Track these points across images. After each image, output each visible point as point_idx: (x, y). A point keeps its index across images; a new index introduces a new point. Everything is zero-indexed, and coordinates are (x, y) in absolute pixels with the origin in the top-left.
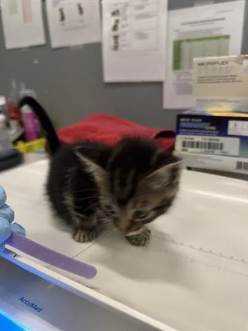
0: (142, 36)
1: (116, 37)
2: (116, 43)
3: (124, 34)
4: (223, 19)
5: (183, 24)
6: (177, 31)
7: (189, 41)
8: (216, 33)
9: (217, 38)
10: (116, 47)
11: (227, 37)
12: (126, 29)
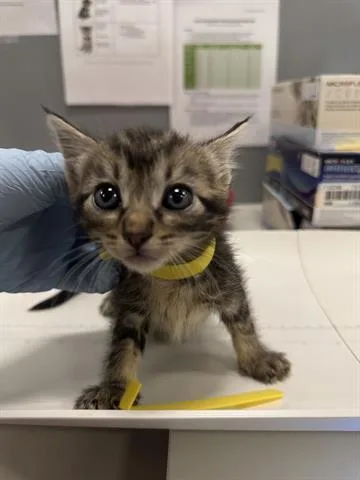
0: (132, 32)
1: (86, 30)
2: (88, 39)
3: (102, 26)
4: (252, 21)
5: (198, 21)
6: (189, 30)
7: (206, 47)
8: (244, 40)
9: (246, 47)
10: (87, 47)
11: (258, 47)
12: (105, 18)
